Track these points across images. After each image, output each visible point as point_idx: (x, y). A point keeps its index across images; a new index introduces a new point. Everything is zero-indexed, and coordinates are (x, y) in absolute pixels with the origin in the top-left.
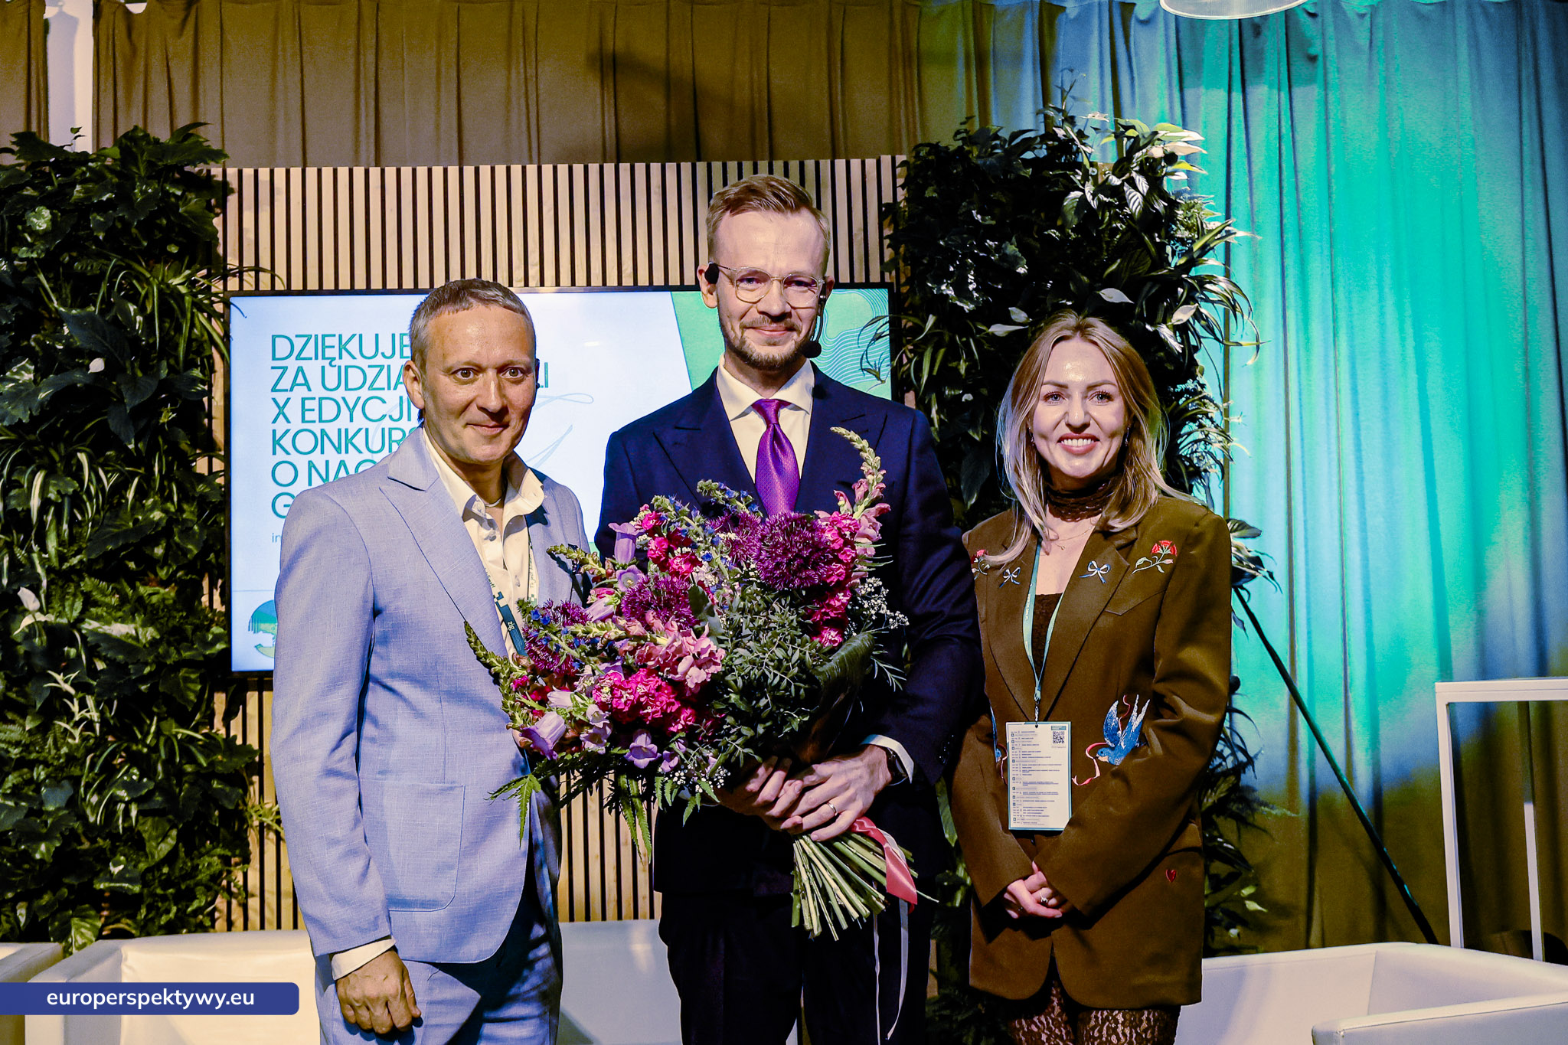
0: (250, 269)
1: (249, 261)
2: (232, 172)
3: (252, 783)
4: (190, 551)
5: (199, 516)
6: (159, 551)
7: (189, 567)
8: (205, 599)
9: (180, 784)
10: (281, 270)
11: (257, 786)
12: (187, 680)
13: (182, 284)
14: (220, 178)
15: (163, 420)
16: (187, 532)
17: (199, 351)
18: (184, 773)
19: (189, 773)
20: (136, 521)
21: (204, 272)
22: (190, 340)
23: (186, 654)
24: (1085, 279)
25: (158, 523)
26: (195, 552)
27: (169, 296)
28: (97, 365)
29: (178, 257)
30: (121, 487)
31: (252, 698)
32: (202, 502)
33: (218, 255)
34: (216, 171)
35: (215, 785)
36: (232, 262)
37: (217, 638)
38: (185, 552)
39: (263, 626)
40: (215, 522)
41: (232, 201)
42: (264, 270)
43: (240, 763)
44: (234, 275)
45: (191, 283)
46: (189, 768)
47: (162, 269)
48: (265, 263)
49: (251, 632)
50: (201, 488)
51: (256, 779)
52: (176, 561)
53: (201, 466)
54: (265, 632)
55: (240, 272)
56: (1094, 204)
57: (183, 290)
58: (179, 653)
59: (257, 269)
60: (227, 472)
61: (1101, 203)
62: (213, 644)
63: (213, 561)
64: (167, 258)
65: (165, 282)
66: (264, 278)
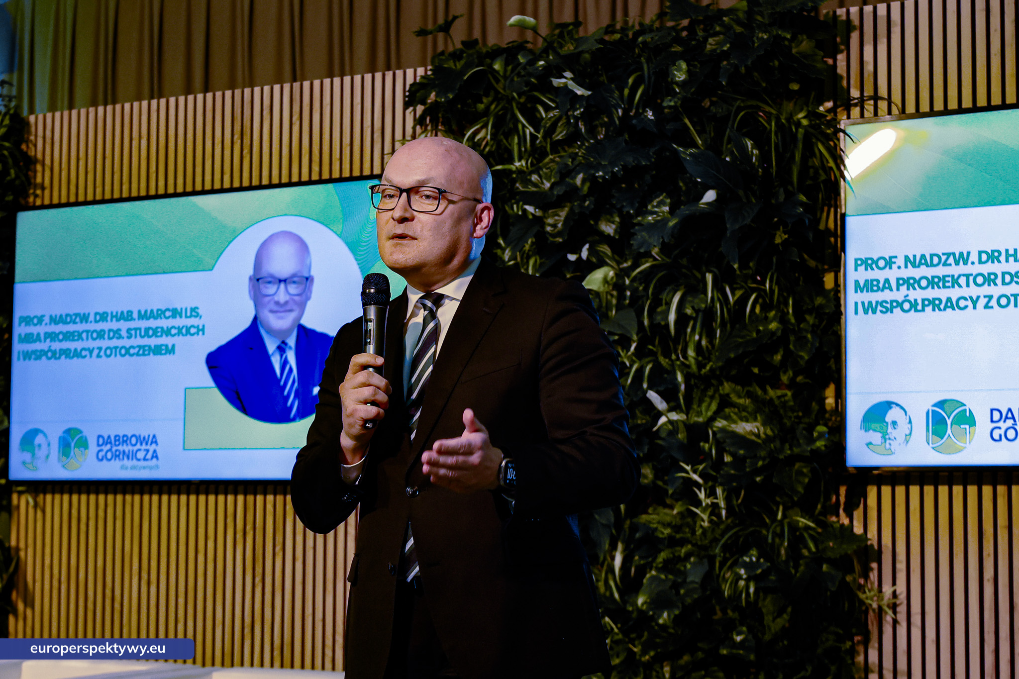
0: (870, 98)
1: (869, 91)
2: (854, 10)
3: (872, 569)
4: (802, 357)
6: (778, 357)
7: (807, 372)
9: (796, 567)
10: (896, 97)
11: (876, 572)
12: (800, 473)
13: (804, 118)
14: (843, 18)
15: (778, 241)
16: (801, 341)
18: (803, 557)
19: (806, 557)
20: (758, 331)
21: (829, 104)
23: (796, 450)
25: (773, 333)
26: (806, 358)
27: (786, 131)
28: (710, 196)
30: (742, 301)
31: (872, 491)
32: (818, 311)
33: (842, 87)
34: (840, 12)
35: (825, 568)
36: (855, 93)
37: (821, 436)
39: (873, 425)
41: (854, 36)
42: (882, 99)
43: (849, 549)
44: (856, 105)
45: (813, 115)
46: (805, 552)
47: (789, 106)
48: (883, 91)
49: (863, 431)
50: (819, 301)
51: (874, 565)
52: (794, 367)
54: (875, 431)
55: (861, 102)
57: (804, 123)
58: (791, 449)
59: (876, 98)
60: (844, 285)
63: (833, 366)
64: (790, 95)
65: (789, 119)
66: (883, 104)
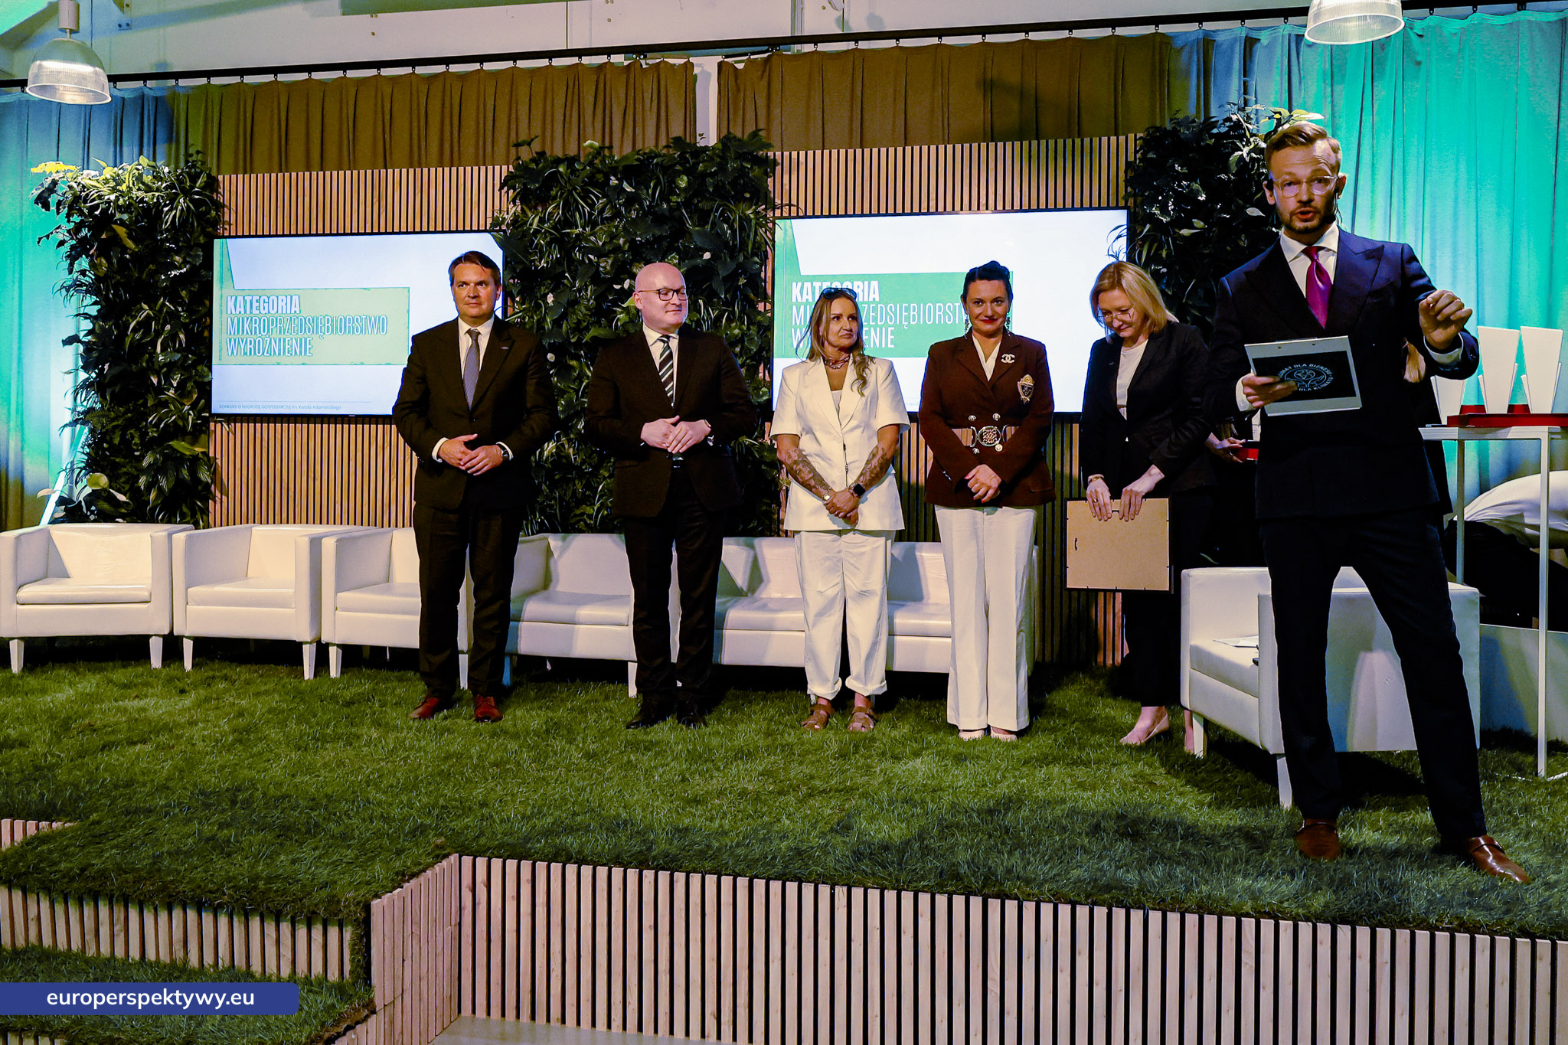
0: (786, 205)
1: (786, 201)
2: (778, 154)
4: (752, 350)
5: (758, 333)
6: (738, 349)
7: (752, 358)
8: (761, 375)
10: (802, 205)
13: (752, 213)
14: (772, 158)
15: (740, 283)
16: (751, 340)
17: (759, 248)
20: (727, 334)
21: (764, 207)
22: (754, 242)
24: (1240, 202)
25: (737, 336)
26: (754, 350)
27: (744, 219)
28: (707, 256)
29: (750, 200)
30: (719, 318)
32: (759, 325)
33: (771, 197)
34: (770, 154)
35: (763, 467)
36: (778, 201)
37: (764, 394)
38: (750, 350)
40: (766, 336)
41: (778, 169)
42: (794, 205)
44: (778, 208)
45: (756, 213)
47: (742, 206)
48: (794, 202)
52: (746, 354)
53: (761, 307)
55: (782, 207)
56: (1247, 159)
57: (752, 216)
59: (790, 205)
60: (772, 310)
61: (1252, 159)
62: (762, 396)
64: (745, 200)
65: (743, 212)
66: (794, 209)
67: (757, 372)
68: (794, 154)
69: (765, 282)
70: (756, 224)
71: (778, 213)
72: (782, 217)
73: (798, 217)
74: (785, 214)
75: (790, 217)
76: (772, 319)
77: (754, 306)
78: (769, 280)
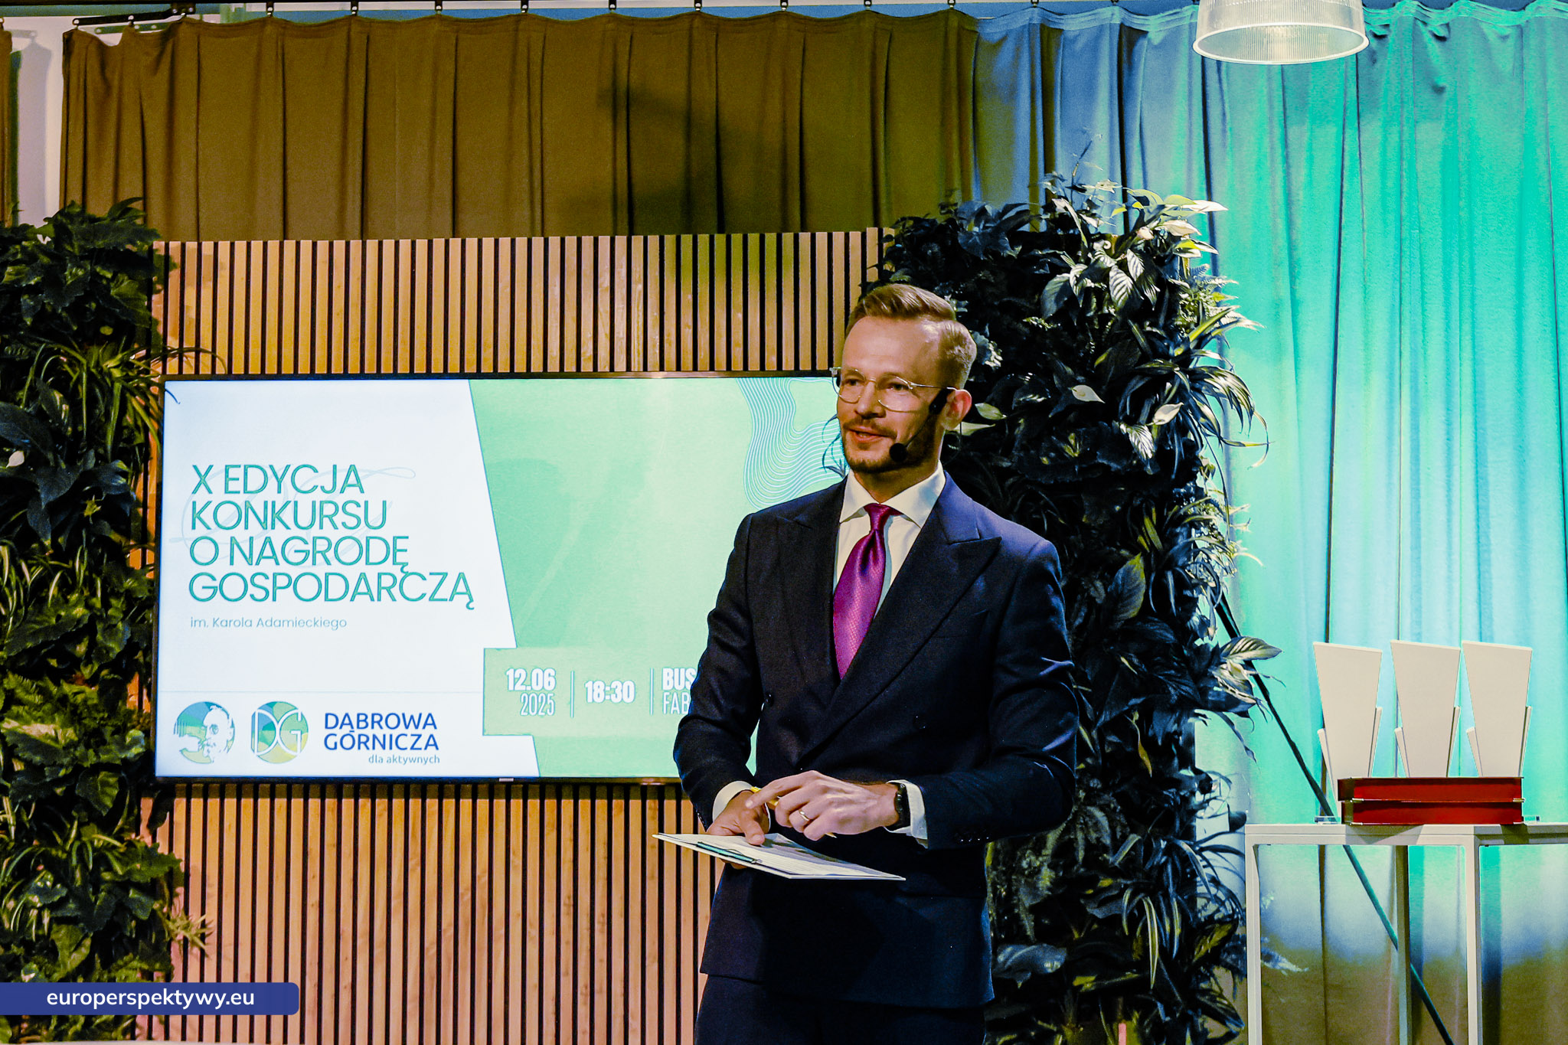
0: (190, 350)
1: (190, 342)
2: (174, 245)
3: (177, 895)
4: (112, 649)
5: (125, 613)
6: (81, 649)
7: (114, 665)
8: (133, 700)
9: (96, 892)
10: (222, 351)
11: (182, 898)
12: (105, 784)
13: (115, 367)
14: (162, 253)
15: (87, 513)
16: (110, 629)
17: (130, 439)
18: (102, 881)
19: (106, 882)
20: (58, 617)
21: (143, 353)
22: (120, 427)
23: (104, 758)
24: (1069, 370)
25: (77, 620)
26: (118, 650)
27: (99, 380)
28: (17, 458)
29: (114, 339)
30: (43, 581)
31: (180, 804)
32: (129, 596)
33: (158, 334)
34: (158, 245)
35: (132, 894)
36: (173, 343)
37: (135, 742)
38: (109, 650)
39: (189, 729)
40: (144, 619)
41: (174, 276)
42: (205, 352)
43: (159, 872)
44: (174, 356)
45: (126, 365)
46: (107, 876)
47: (96, 352)
48: (206, 343)
49: (177, 735)
50: (129, 583)
51: (180, 890)
52: (99, 659)
53: (134, 558)
54: (191, 735)
55: (181, 353)
56: (1076, 290)
57: (117, 373)
58: (97, 754)
59: (198, 350)
60: (157, 564)
61: (1087, 292)
62: (129, 747)
63: (141, 660)
64: (101, 340)
65: (98, 365)
66: (205, 360)
67: (122, 695)
68: (208, 247)
69: (145, 507)
70: (124, 390)
71: (172, 365)
72: (180, 377)
73: (213, 377)
74: (188, 369)
75: (197, 376)
76: (155, 586)
77: (118, 556)
78: (151, 503)
